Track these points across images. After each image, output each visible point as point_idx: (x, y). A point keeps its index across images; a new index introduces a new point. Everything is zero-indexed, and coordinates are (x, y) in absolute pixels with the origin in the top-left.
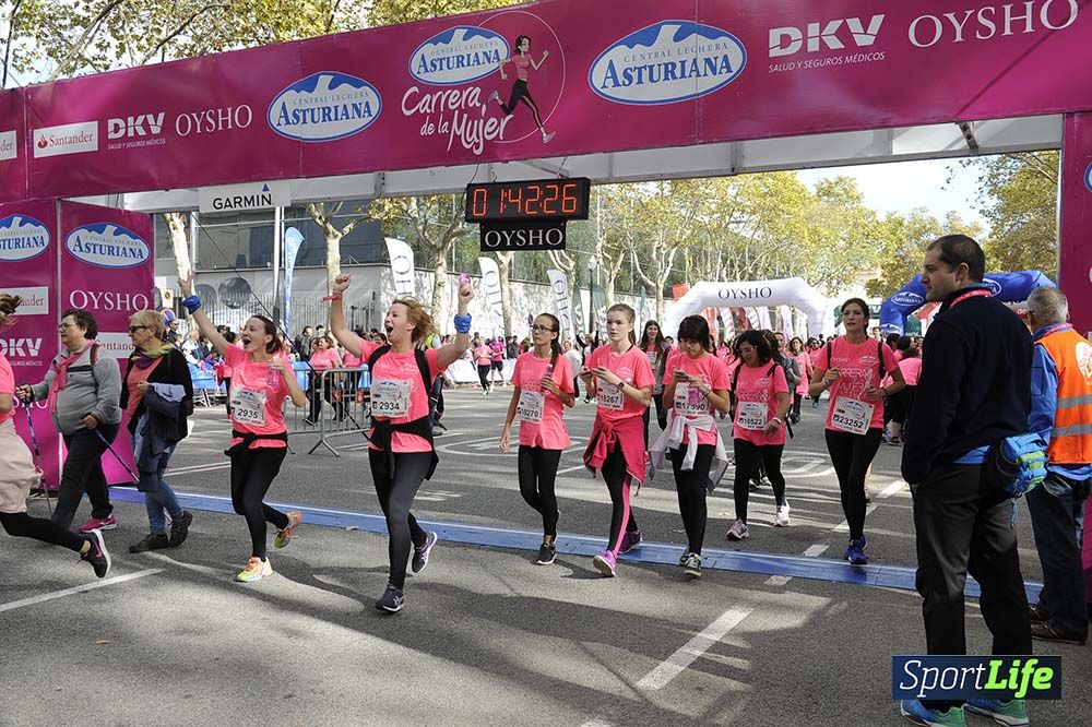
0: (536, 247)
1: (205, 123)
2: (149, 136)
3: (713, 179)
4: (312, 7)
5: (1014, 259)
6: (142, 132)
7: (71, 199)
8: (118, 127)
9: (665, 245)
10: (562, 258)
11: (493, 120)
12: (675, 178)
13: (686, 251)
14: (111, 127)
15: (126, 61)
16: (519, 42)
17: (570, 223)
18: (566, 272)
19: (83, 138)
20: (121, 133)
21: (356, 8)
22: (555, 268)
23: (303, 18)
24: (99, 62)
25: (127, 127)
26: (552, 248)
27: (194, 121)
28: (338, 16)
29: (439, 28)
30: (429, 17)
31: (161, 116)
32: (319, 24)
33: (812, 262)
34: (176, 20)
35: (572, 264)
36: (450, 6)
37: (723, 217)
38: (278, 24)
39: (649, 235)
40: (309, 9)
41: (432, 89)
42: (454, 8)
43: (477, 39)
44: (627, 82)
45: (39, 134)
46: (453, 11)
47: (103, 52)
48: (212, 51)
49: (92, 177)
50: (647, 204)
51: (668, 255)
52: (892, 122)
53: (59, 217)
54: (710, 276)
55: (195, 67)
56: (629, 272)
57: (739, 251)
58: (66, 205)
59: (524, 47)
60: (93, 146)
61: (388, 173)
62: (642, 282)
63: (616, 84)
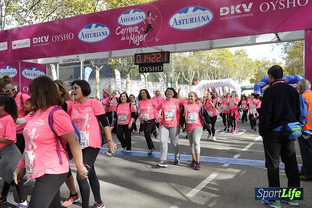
0: (155, 71)
1: (60, 38)
2: (45, 42)
3: (205, 51)
4: (90, 5)
5: (292, 72)
6: (42, 41)
7: (23, 61)
8: (36, 40)
9: (192, 70)
10: (162, 74)
11: (142, 35)
12: (194, 51)
13: (198, 71)
14: (34, 40)
15: (38, 21)
16: (149, 13)
17: (165, 65)
18: (164, 78)
19: (26, 43)
20: (37, 42)
21: (102, 5)
22: (160, 77)
23: (87, 7)
24: (30, 22)
25: (38, 40)
26: (160, 71)
27: (57, 38)
28: (98, 7)
29: (126, 10)
30: (123, 7)
31: (48, 36)
32: (92, 9)
33: (234, 74)
34: (52, 9)
35: (165, 76)
36: (129, 3)
37: (208, 62)
38: (81, 10)
39: (187, 67)
40: (89, 5)
41: (124, 27)
42: (130, 4)
43: (137, 12)
44: (180, 24)
45: (14, 43)
46: (130, 5)
47: (31, 19)
48: (62, 18)
49: (29, 54)
50: (187, 58)
51: (193, 73)
52: (256, 33)
53: (20, 66)
54: (205, 78)
55: (57, 22)
56: (182, 78)
57: (213, 71)
58: (22, 63)
59: (150, 15)
60: (29, 45)
61: (112, 51)
62: (186, 81)
63: (177, 24)
